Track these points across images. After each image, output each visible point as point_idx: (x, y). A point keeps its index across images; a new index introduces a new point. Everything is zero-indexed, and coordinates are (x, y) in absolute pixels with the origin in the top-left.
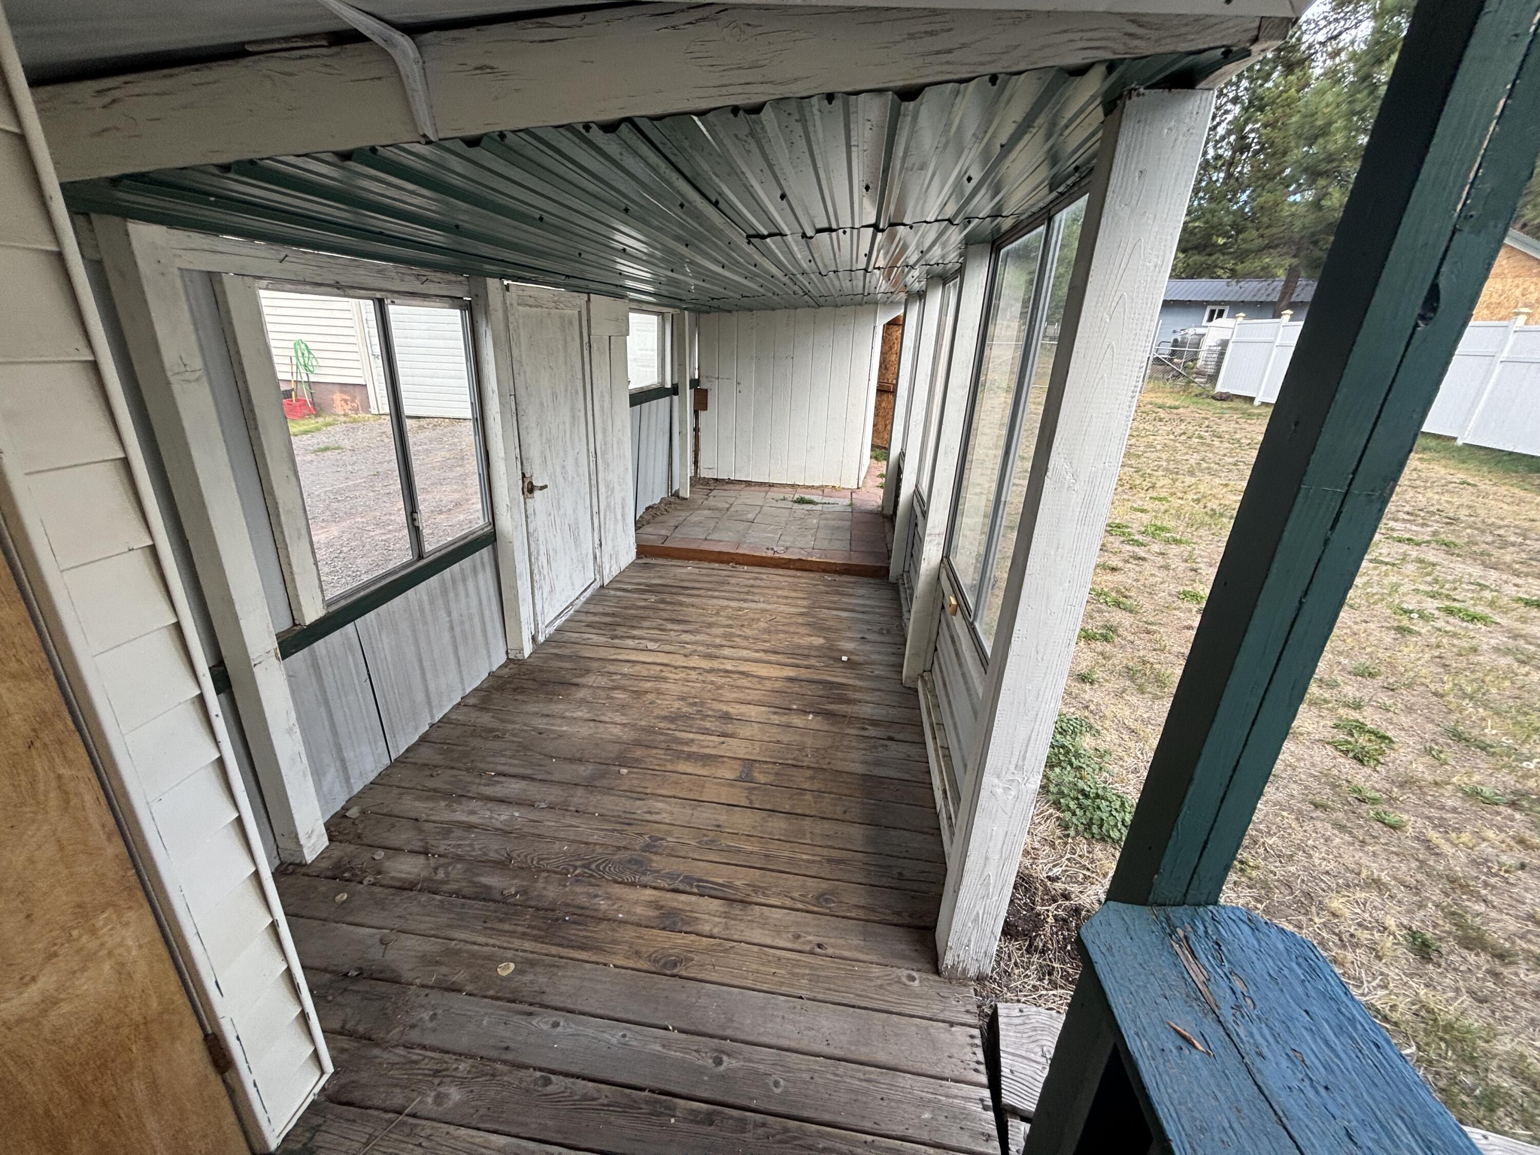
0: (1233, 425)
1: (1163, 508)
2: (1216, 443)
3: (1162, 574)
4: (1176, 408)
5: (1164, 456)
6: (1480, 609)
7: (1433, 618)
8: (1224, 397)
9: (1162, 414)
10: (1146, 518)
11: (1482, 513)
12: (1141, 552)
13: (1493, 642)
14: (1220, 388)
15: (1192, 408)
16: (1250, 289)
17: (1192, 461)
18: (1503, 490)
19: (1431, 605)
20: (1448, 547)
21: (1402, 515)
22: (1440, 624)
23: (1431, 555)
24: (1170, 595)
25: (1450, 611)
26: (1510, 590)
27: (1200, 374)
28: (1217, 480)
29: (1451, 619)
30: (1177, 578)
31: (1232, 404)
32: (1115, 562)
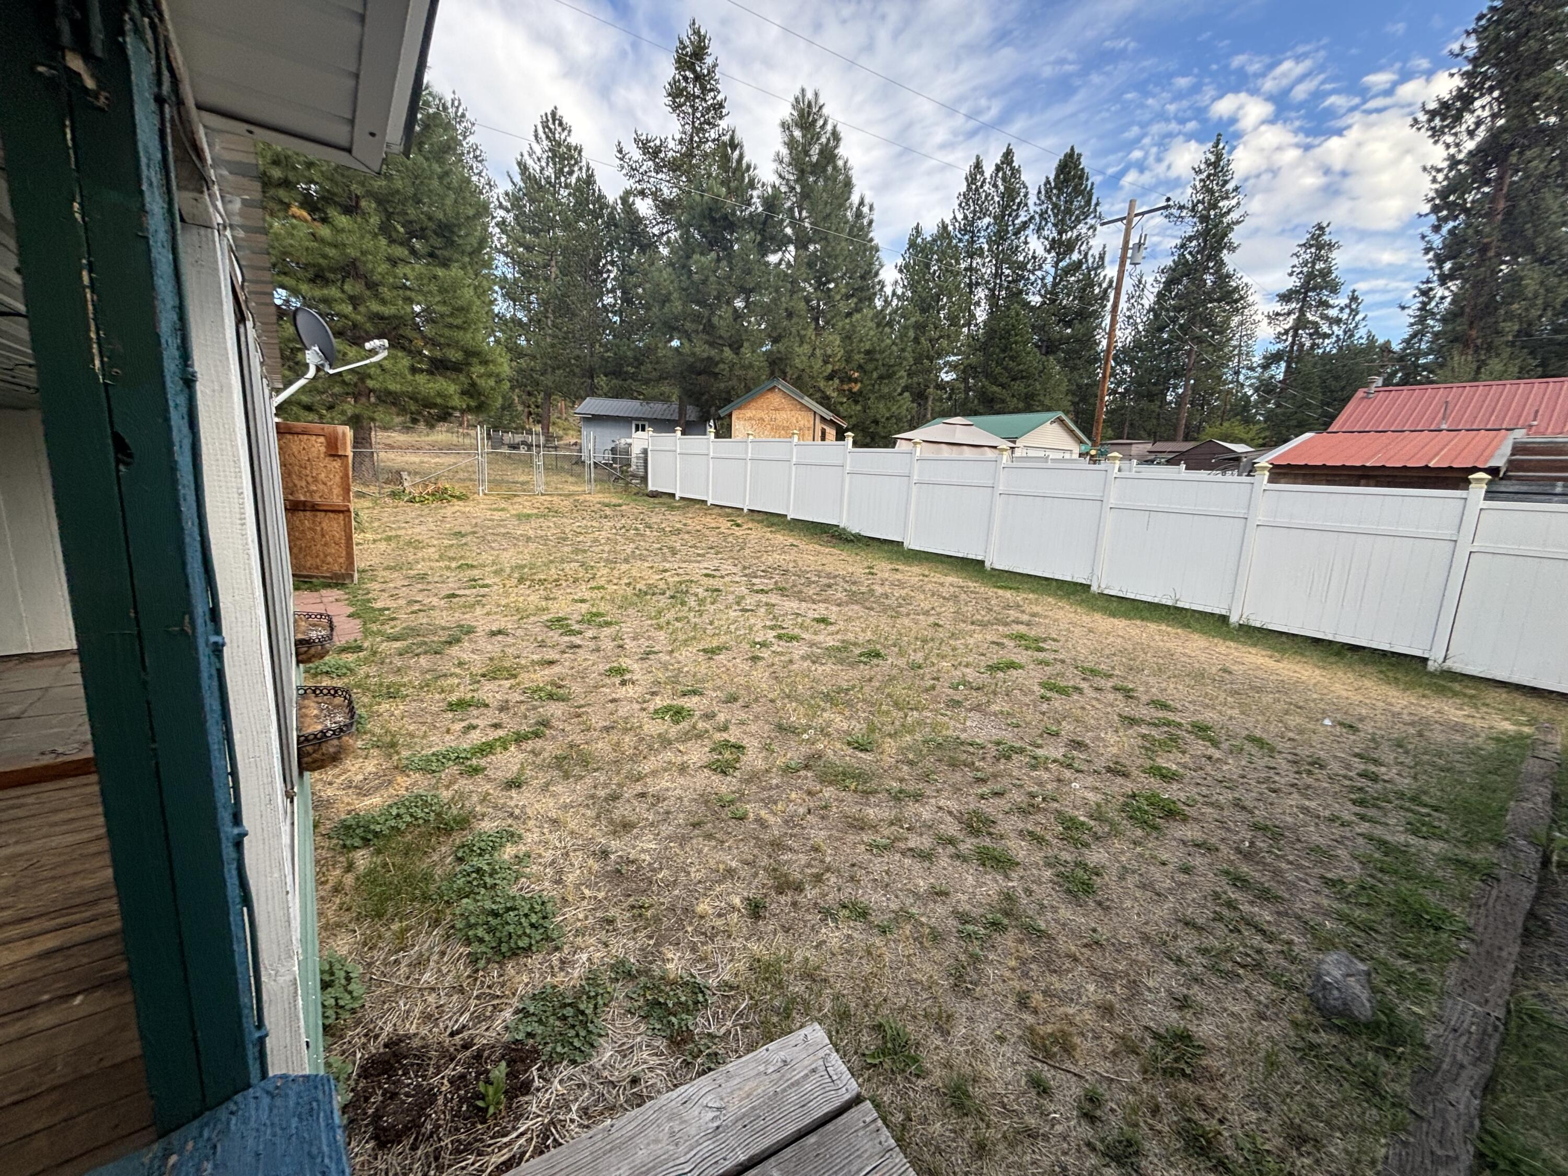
0: (661, 516)
1: (600, 595)
2: (648, 533)
3: (593, 657)
4: (620, 505)
5: (607, 548)
6: (797, 631)
7: (772, 644)
8: (655, 495)
9: (608, 511)
10: (584, 607)
11: (800, 563)
12: (577, 640)
13: (801, 652)
14: (651, 487)
15: (632, 505)
16: (657, 409)
17: (629, 551)
18: (810, 547)
19: (771, 634)
20: (782, 591)
21: (760, 573)
22: (775, 648)
23: (774, 599)
24: (600, 674)
25: (779, 637)
26: (811, 614)
27: (634, 476)
28: (646, 564)
29: (781, 643)
30: (607, 658)
31: (661, 500)
32: (552, 655)
